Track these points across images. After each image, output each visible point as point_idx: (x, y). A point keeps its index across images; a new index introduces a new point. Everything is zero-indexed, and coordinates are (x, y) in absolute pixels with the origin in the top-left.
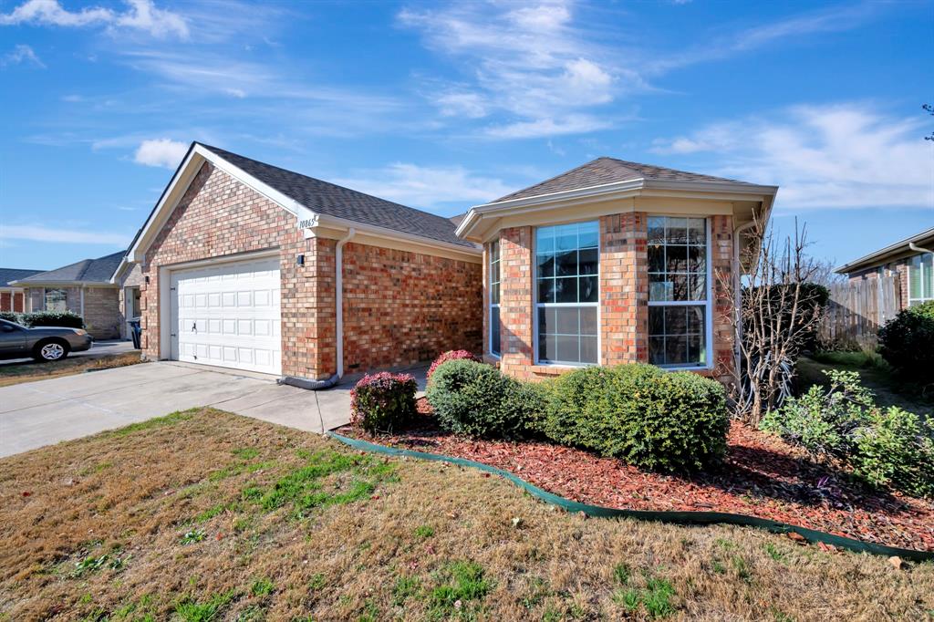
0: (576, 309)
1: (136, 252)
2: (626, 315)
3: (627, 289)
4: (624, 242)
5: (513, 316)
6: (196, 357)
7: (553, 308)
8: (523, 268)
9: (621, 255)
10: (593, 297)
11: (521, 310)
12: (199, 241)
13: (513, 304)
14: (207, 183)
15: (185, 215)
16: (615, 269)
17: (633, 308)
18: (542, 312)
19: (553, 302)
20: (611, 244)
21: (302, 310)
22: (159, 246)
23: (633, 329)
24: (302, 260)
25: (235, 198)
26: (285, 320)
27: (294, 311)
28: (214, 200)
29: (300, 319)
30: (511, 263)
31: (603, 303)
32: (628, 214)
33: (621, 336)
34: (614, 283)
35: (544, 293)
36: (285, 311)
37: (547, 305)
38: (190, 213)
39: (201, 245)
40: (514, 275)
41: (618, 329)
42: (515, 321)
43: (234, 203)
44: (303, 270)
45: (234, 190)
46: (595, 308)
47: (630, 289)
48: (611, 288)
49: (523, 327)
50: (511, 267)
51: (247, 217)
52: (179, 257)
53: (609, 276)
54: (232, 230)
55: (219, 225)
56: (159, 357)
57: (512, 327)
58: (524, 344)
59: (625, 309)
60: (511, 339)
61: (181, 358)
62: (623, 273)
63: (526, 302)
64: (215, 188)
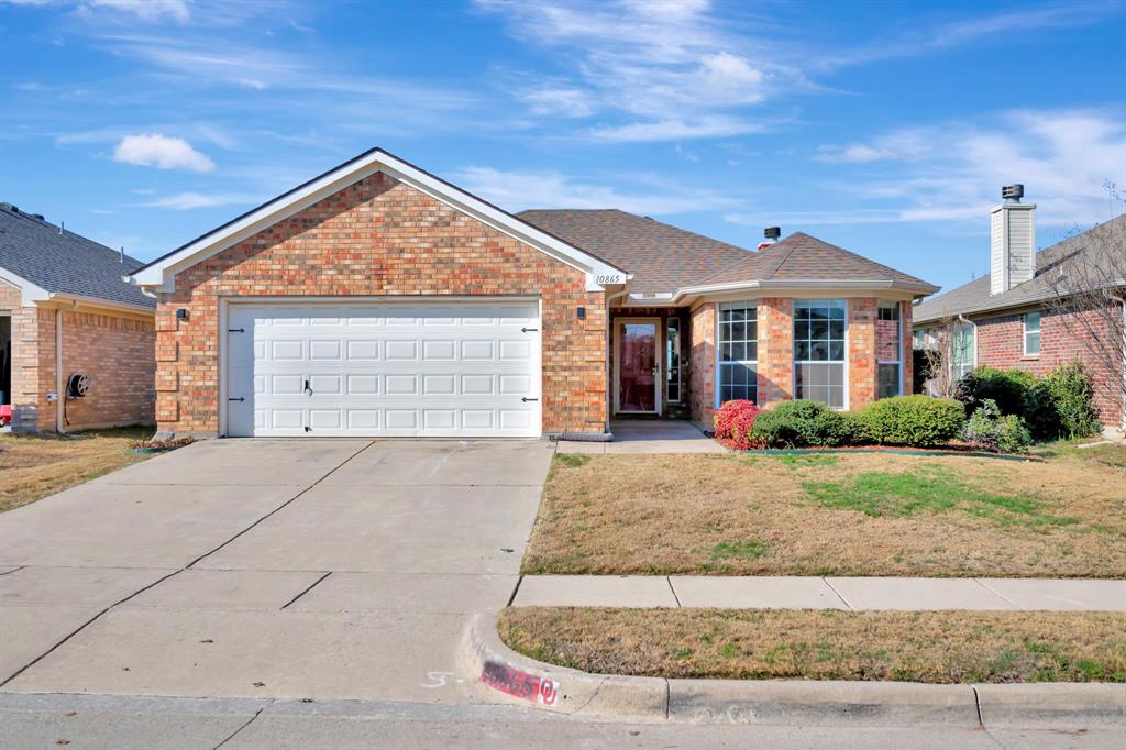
0: (827, 365)
1: (166, 271)
2: (866, 370)
3: (868, 352)
4: (866, 317)
5: (776, 370)
6: (307, 429)
7: (807, 365)
8: (785, 332)
9: (863, 327)
10: (841, 357)
11: (783, 366)
12: (353, 272)
13: (776, 361)
14: (379, 199)
15: (314, 231)
16: (860, 337)
17: (872, 365)
18: (798, 367)
19: (808, 359)
20: (856, 318)
21: (580, 364)
22: (228, 267)
23: (872, 380)
24: (582, 313)
25: (448, 229)
26: (548, 373)
27: (565, 364)
28: (397, 225)
29: (576, 373)
30: (775, 327)
31: (851, 361)
32: (869, 299)
33: (863, 385)
34: (859, 347)
35: (801, 353)
36: (551, 364)
37: (803, 362)
38: (327, 231)
39: (358, 277)
40: (777, 336)
41: (861, 381)
42: (778, 375)
43: (446, 235)
44: (581, 322)
45: (447, 219)
46: (842, 365)
47: (870, 351)
48: (857, 351)
49: (785, 380)
50: (775, 331)
51: (474, 255)
52: (290, 287)
53: (856, 341)
54: (439, 266)
55: (406, 256)
56: (218, 432)
57: (775, 380)
58: (785, 393)
59: (867, 366)
60: (774, 390)
61: (257, 432)
62: (866, 340)
63: (788, 360)
64: (399, 209)
